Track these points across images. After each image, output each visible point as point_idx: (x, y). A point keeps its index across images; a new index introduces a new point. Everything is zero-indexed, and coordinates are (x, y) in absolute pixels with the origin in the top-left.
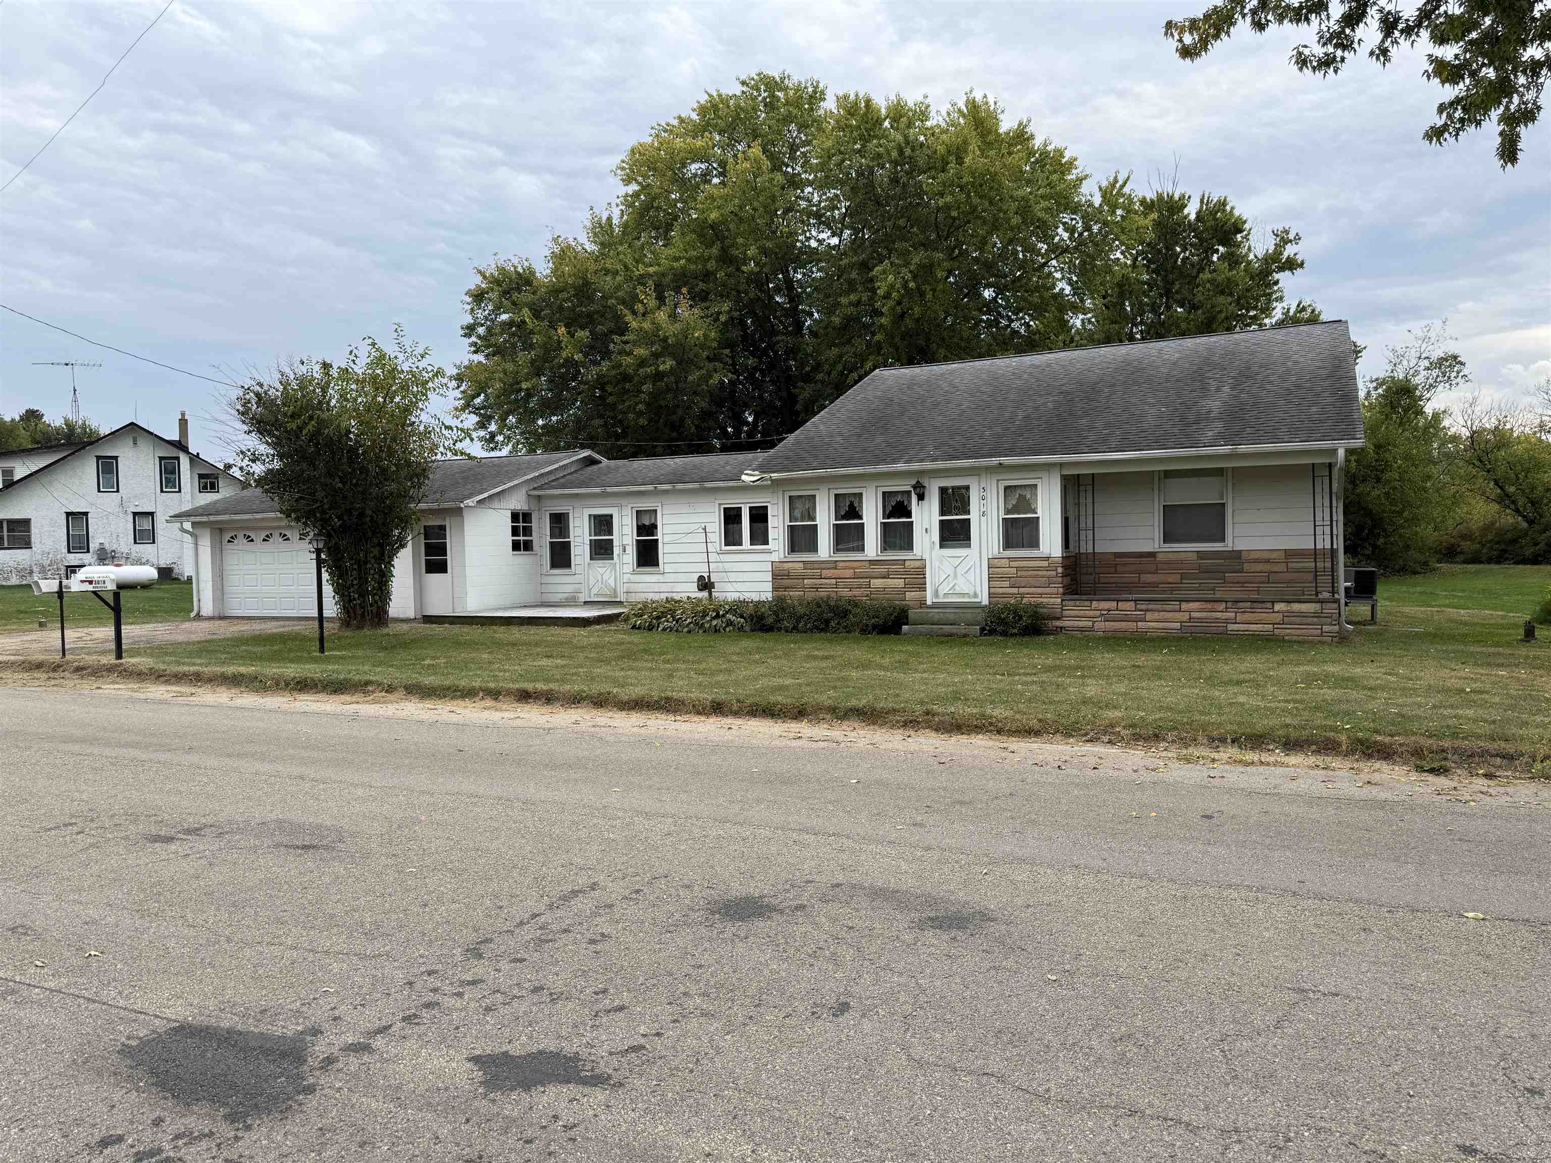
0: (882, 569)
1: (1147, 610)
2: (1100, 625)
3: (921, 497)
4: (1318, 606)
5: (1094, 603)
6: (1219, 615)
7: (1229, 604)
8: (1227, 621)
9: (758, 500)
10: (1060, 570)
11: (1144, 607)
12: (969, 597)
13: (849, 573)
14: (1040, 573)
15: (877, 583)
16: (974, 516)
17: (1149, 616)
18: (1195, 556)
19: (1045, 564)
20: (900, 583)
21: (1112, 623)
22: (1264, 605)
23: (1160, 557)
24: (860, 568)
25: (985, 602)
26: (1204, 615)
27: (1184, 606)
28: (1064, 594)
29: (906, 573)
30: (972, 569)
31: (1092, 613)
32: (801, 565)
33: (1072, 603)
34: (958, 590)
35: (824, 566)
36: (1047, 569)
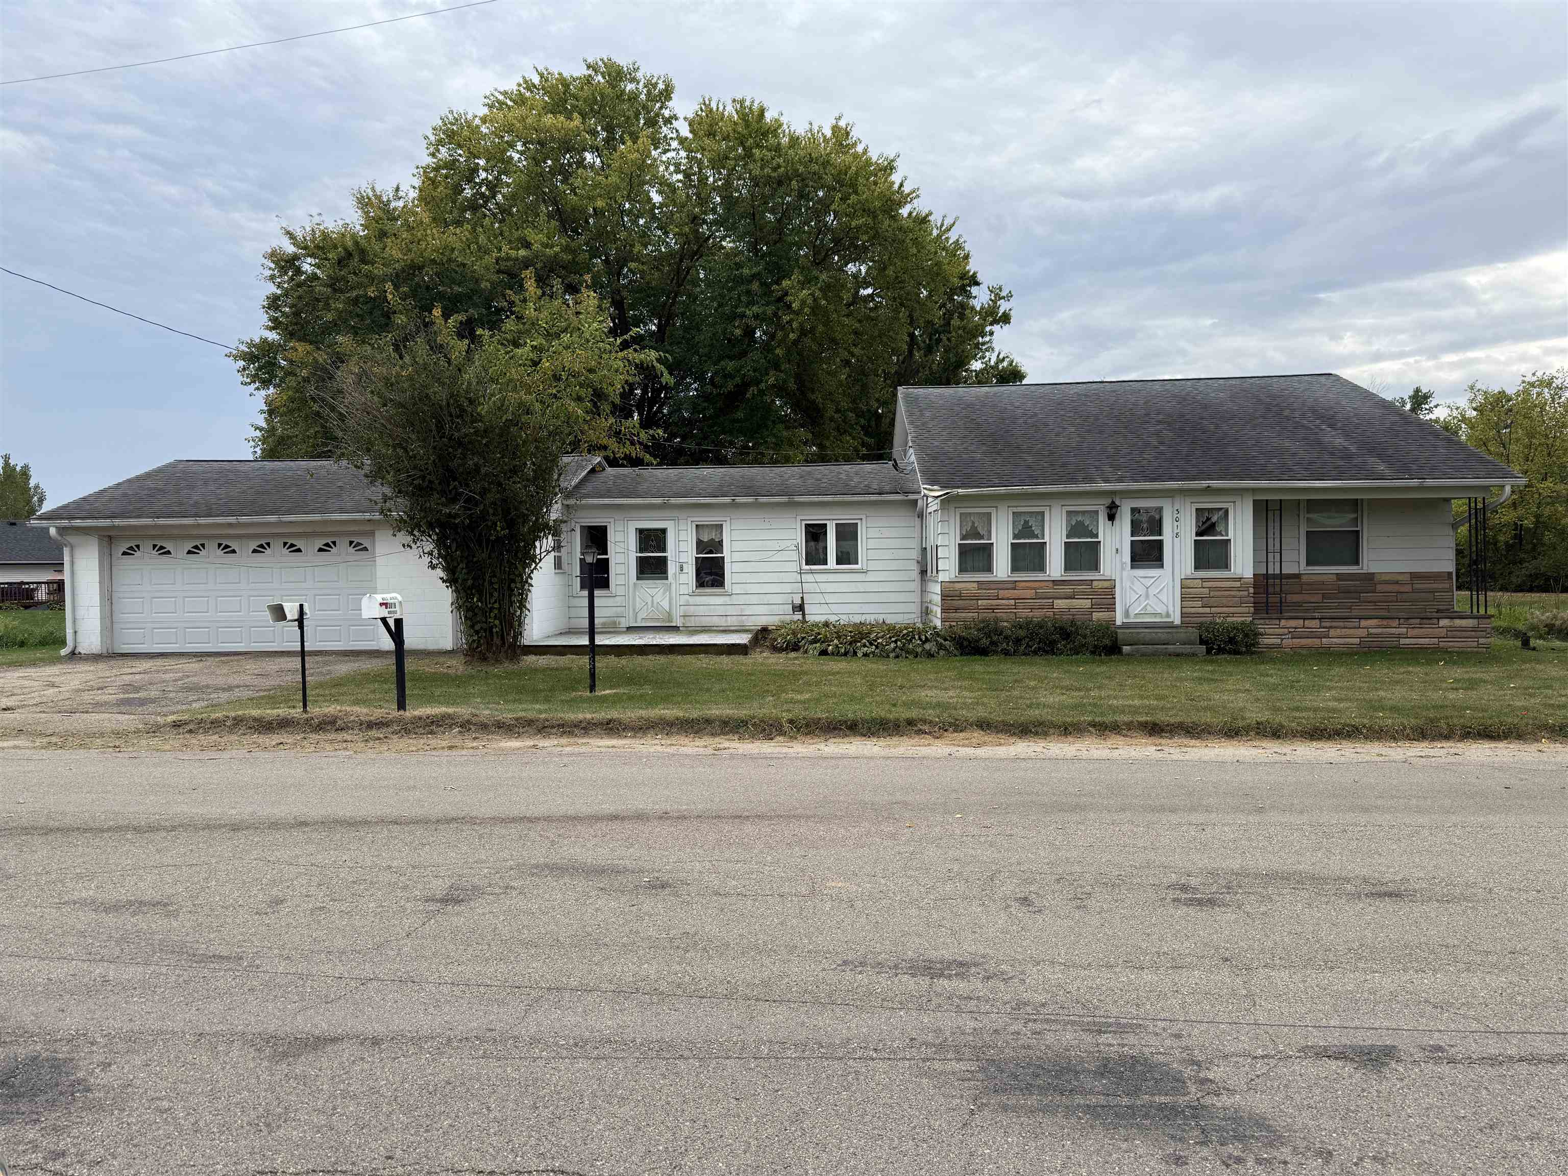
0: (1068, 590)
1: (1331, 627)
2: (1287, 642)
3: (1111, 517)
4: (1475, 622)
5: (1283, 621)
6: (1393, 631)
7: (1402, 621)
8: (1399, 636)
9: (846, 517)
10: (1252, 590)
11: (1328, 624)
12: (1162, 617)
13: (1030, 593)
14: (1232, 593)
15: (1060, 603)
16: (1167, 537)
17: (1332, 632)
18: (1334, 577)
19: (1238, 584)
20: (1087, 603)
21: (1299, 640)
22: (1431, 621)
23: (1304, 579)
24: (1041, 588)
25: (1177, 621)
26: (1379, 630)
27: (1364, 623)
28: (1254, 614)
29: (1095, 593)
30: (1165, 589)
31: (1281, 631)
32: (975, 585)
33: (1262, 621)
34: (1149, 610)
35: (1001, 586)
36: (1239, 589)
